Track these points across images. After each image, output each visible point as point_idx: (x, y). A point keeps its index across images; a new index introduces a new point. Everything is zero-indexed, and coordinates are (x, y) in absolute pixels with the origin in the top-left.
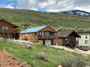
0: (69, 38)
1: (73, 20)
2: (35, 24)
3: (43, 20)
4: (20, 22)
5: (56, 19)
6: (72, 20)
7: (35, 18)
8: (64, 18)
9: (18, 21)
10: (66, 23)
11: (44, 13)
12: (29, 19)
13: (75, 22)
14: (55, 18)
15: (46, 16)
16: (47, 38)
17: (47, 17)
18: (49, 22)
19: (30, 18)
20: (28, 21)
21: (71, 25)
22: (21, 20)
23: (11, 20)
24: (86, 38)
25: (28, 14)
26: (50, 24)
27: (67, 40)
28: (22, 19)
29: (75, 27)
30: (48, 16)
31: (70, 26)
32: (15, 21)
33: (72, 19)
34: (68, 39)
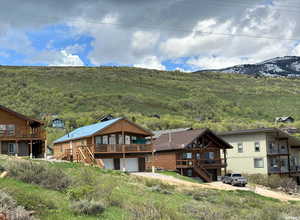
0: (198, 152)
1: (274, 96)
2: (140, 115)
3: (167, 97)
4: (90, 111)
5: (213, 95)
6: (268, 95)
7: (140, 95)
8: (241, 90)
9: (82, 107)
10: (246, 106)
11: (169, 76)
12: (120, 97)
13: (279, 101)
14: (209, 89)
15: (179, 84)
16: (124, 152)
17: (181, 89)
18: (186, 106)
19: (123, 95)
20: (117, 104)
21: (265, 113)
22: (94, 102)
23: (61, 104)
24: (257, 149)
25: (117, 81)
26: (189, 111)
27: (189, 156)
28: (95, 99)
29: (277, 119)
30: (183, 85)
31: (260, 115)
32: (73, 105)
33: (269, 92)
34: (194, 154)
